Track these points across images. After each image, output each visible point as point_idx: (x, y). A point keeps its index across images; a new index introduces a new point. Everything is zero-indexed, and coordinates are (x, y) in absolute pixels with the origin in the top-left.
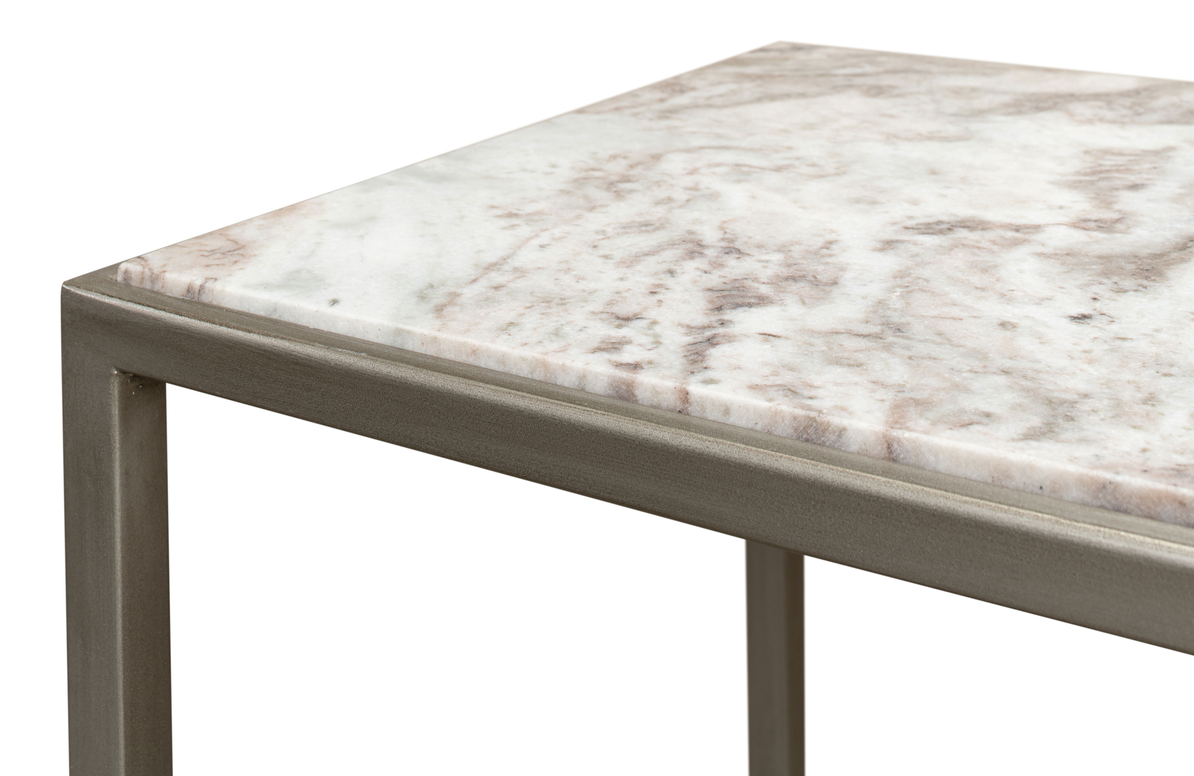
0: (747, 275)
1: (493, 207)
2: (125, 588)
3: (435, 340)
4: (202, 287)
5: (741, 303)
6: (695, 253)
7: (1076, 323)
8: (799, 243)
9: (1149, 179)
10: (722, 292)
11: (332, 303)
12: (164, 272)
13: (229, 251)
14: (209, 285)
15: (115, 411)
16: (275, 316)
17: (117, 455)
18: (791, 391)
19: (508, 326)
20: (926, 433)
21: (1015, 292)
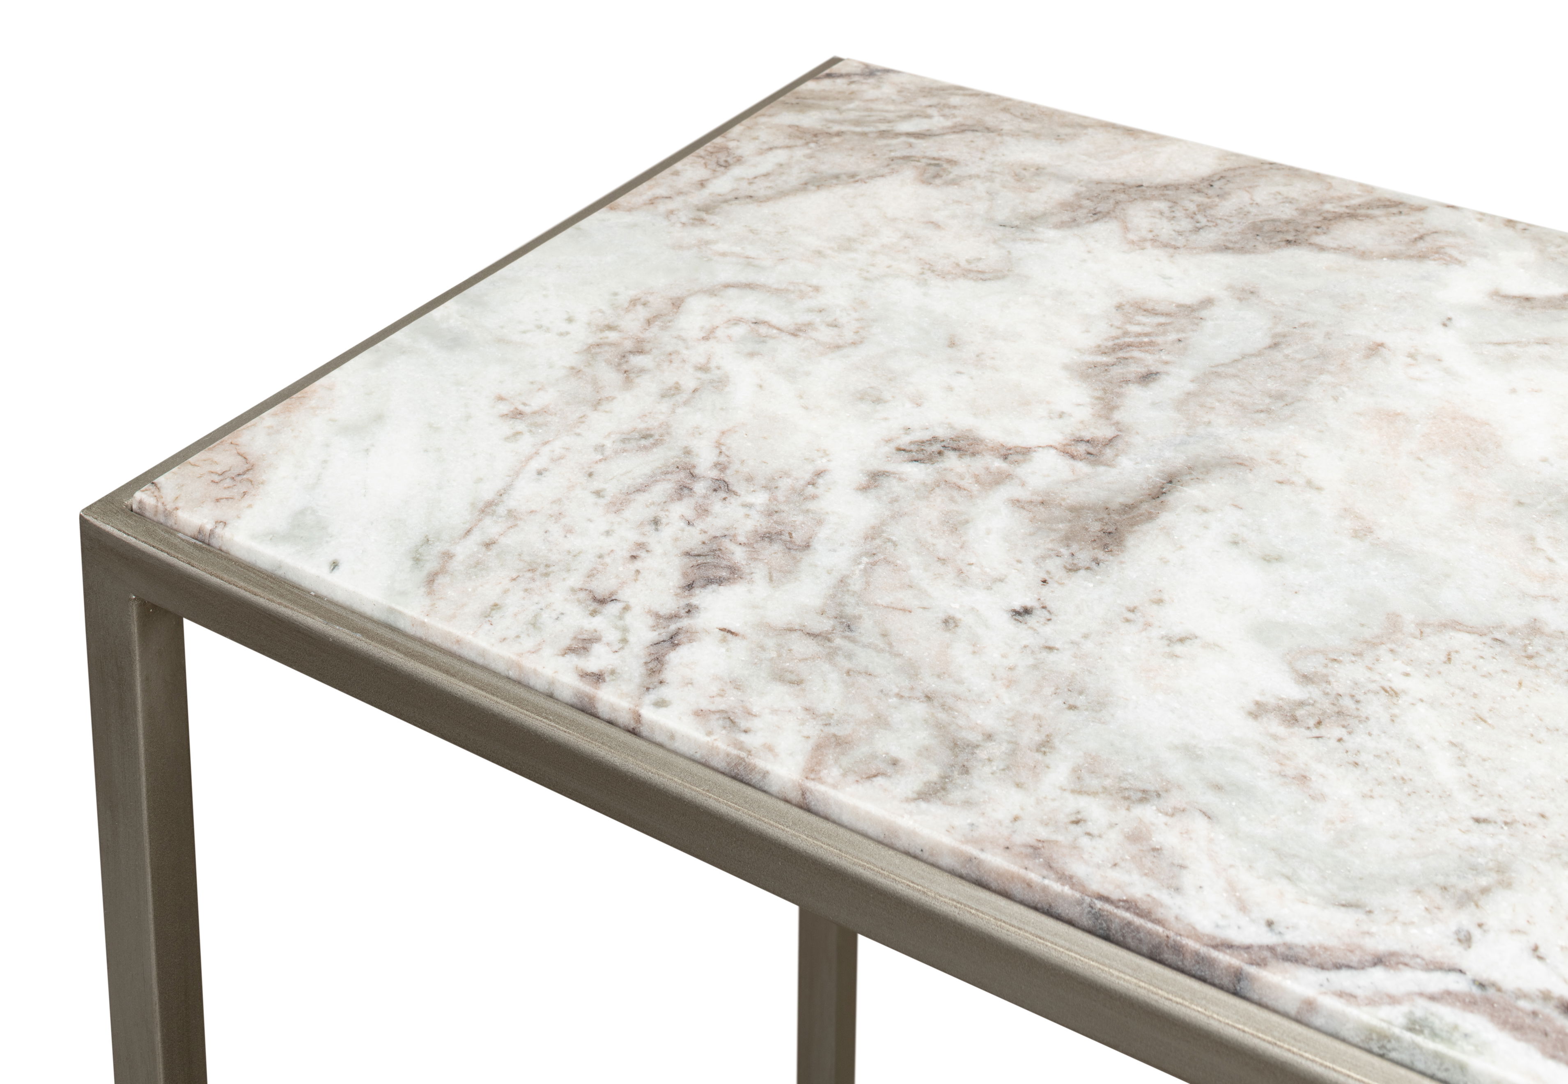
0: (727, 529)
1: (500, 399)
2: (149, 774)
3: (423, 624)
4: (212, 532)
5: (712, 577)
6: (685, 489)
7: (1015, 622)
8: (786, 474)
9: (1166, 363)
10: (698, 558)
11: (332, 567)
12: (177, 509)
13: (239, 475)
14: (219, 531)
15: (135, 629)
16: (280, 573)
17: (138, 666)
18: (730, 721)
19: (492, 610)
20: (834, 786)
21: (973, 567)
